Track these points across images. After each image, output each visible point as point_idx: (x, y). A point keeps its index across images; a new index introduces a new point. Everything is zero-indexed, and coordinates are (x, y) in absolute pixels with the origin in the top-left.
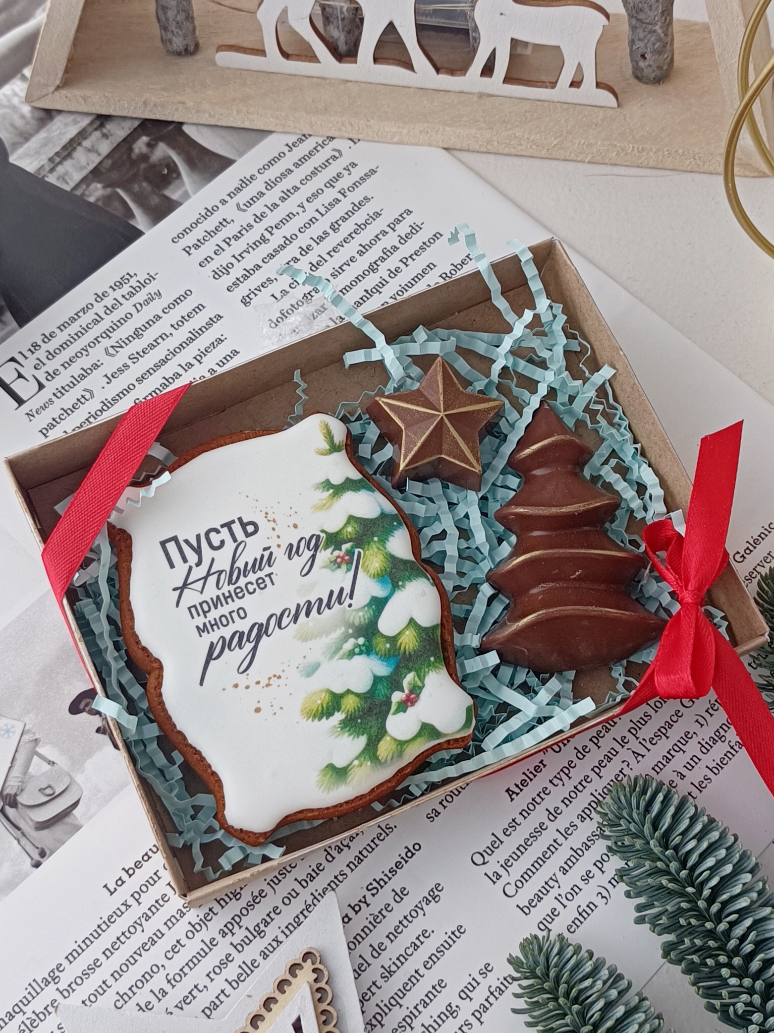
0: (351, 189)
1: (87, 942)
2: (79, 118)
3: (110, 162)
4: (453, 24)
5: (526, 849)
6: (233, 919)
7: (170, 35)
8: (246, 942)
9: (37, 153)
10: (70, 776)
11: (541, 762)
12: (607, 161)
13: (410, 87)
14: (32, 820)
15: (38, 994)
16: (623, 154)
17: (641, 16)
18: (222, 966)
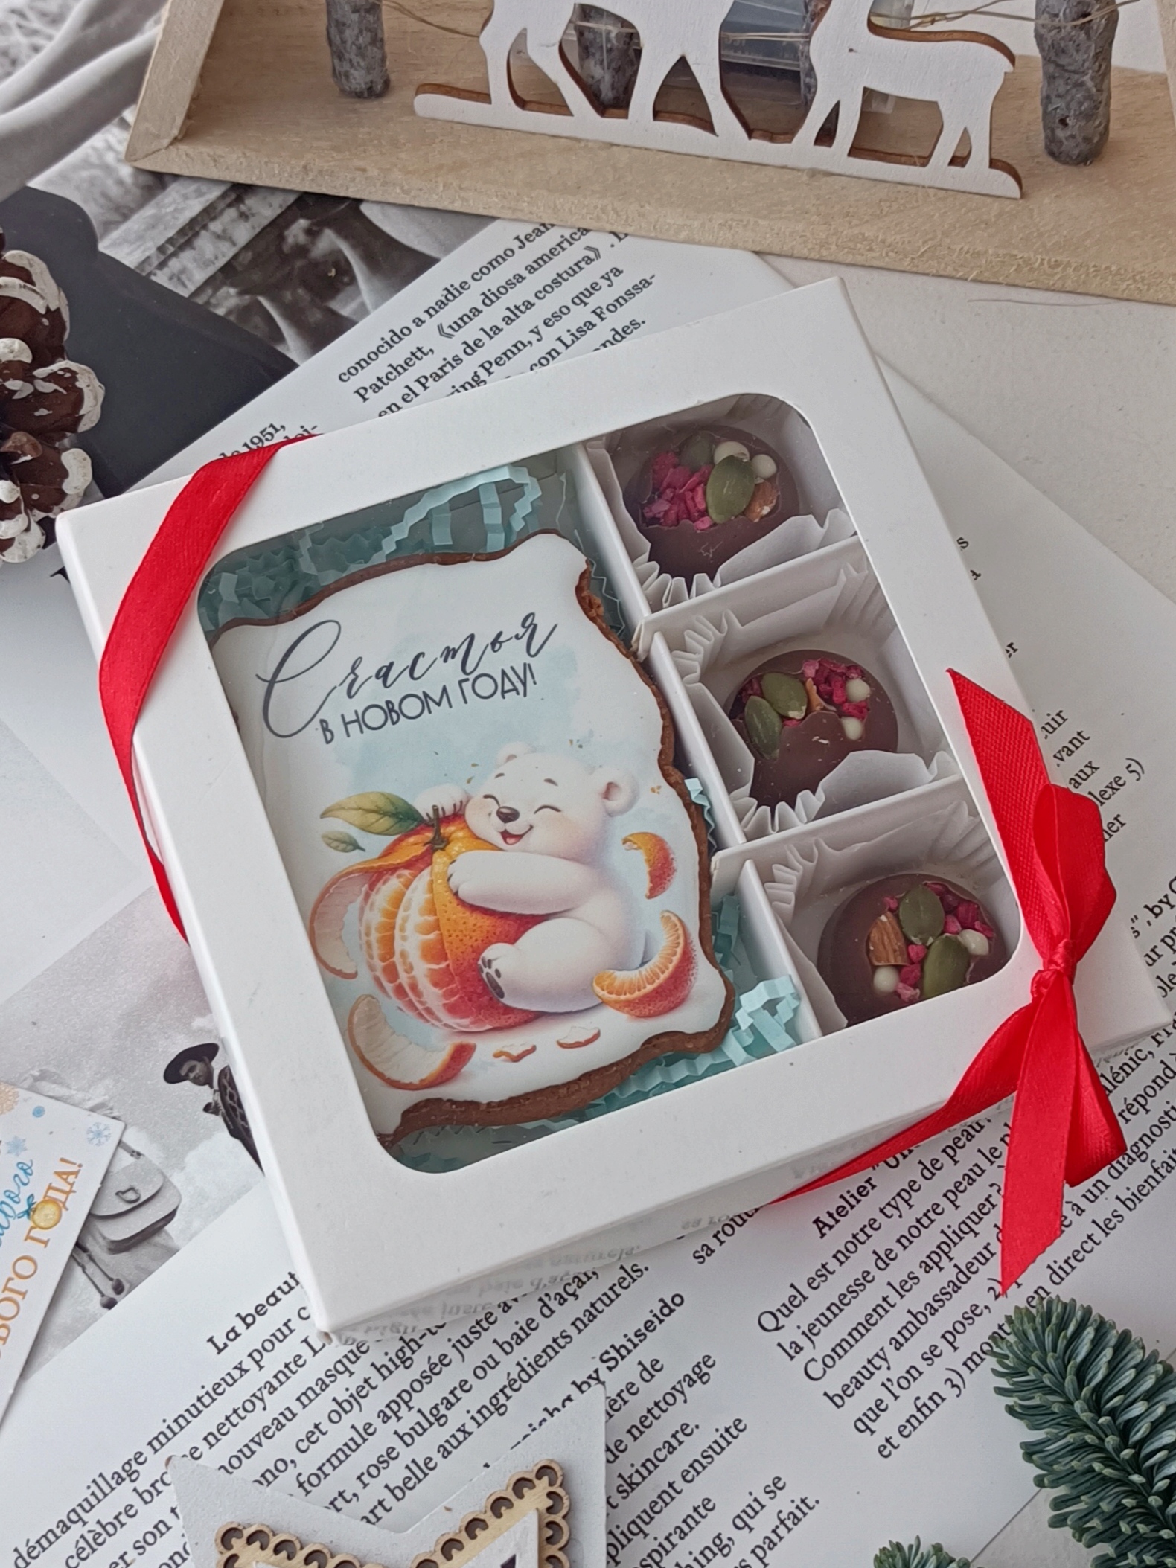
0: (612, 308)
1: (181, 1421)
2: (204, 188)
3: (249, 255)
4: (778, 63)
5: (841, 1310)
6: (399, 1396)
7: (346, 66)
8: (419, 1430)
9: (141, 238)
10: (162, 1173)
11: (868, 1181)
12: (1001, 279)
13: (707, 157)
14: (104, 1238)
15: (106, 1495)
16: (1026, 269)
17: (1064, 60)
18: (381, 1466)
